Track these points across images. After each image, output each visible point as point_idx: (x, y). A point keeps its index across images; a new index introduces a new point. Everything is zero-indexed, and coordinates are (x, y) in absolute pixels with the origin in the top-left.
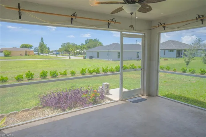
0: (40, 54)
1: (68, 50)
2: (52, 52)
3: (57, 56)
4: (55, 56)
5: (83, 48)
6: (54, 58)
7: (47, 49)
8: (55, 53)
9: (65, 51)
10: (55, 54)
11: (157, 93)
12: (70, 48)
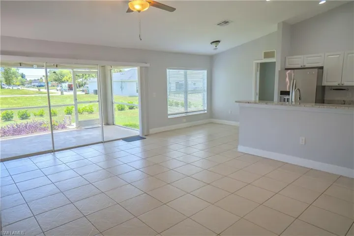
0: (3, 86)
1: (61, 80)
2: (31, 82)
3: (39, 90)
4: (36, 90)
5: (88, 76)
6: (35, 93)
7: (20, 78)
8: (37, 84)
9: (56, 80)
10: (37, 86)
11: (113, 122)
12: (63, 76)
